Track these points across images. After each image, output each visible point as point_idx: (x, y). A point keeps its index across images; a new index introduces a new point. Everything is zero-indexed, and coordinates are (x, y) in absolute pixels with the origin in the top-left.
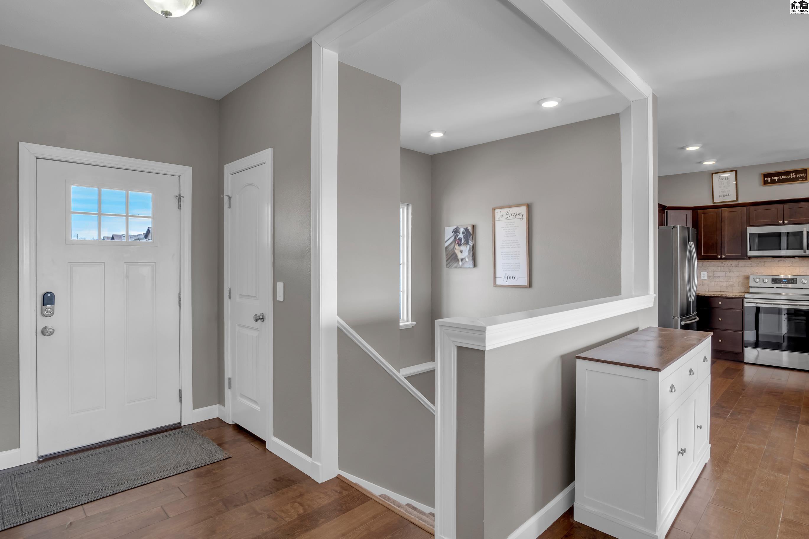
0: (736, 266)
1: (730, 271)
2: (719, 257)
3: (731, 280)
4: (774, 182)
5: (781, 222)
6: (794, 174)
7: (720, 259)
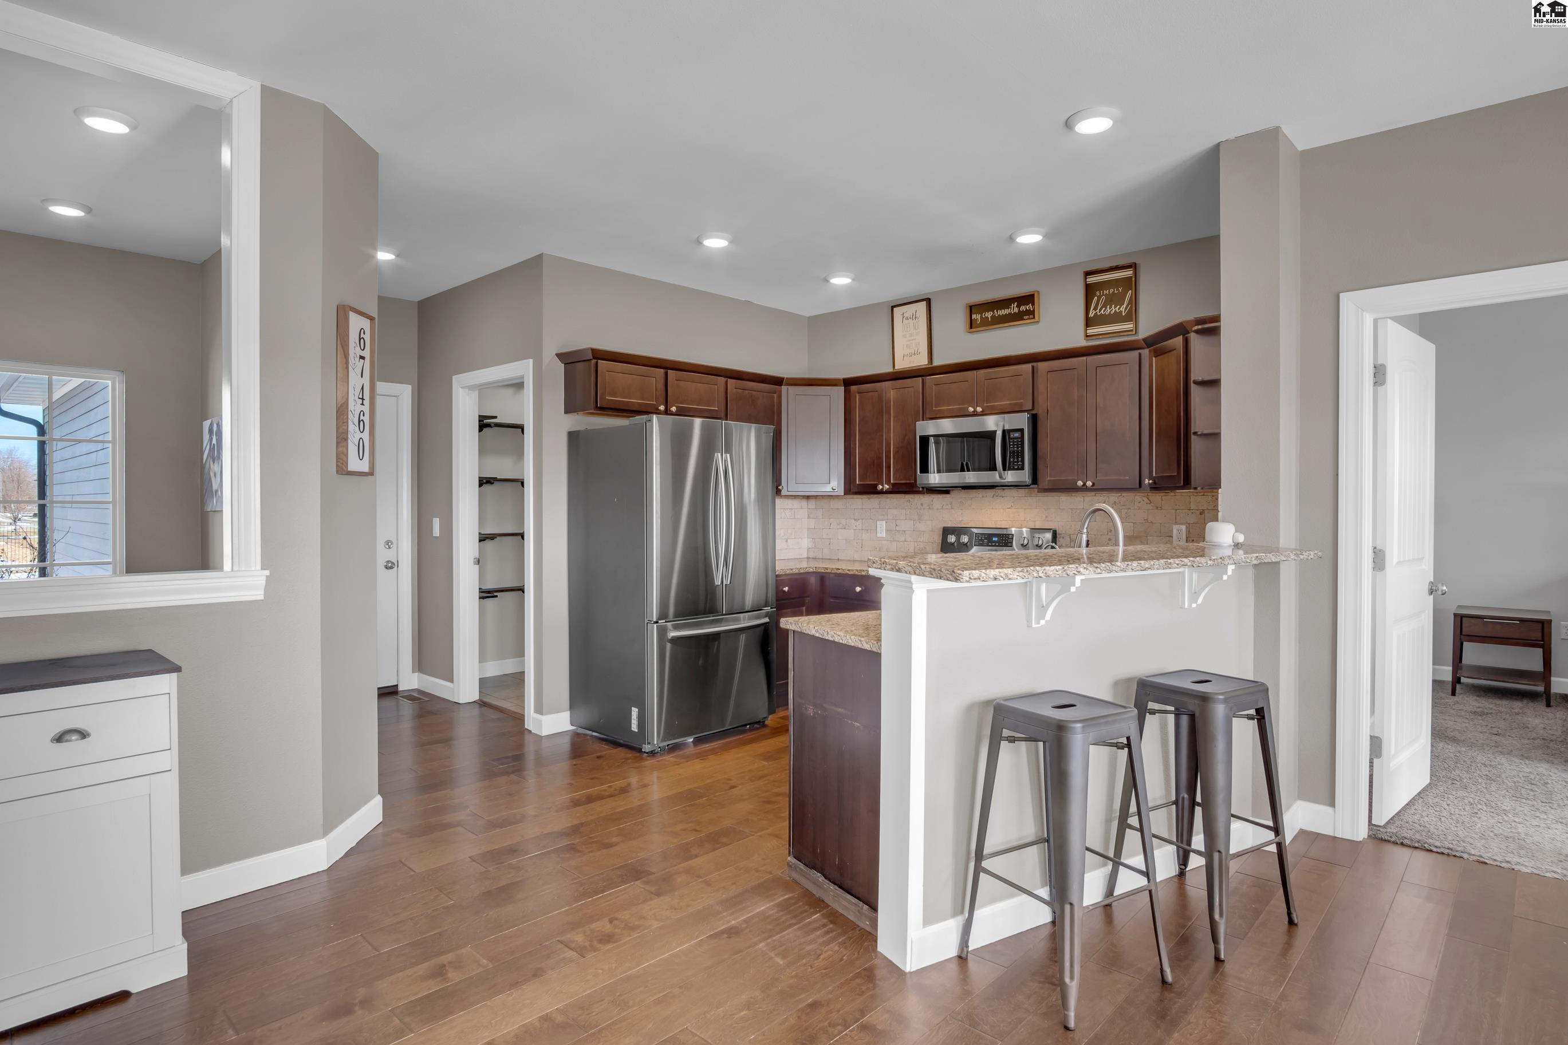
1: (920, 520)
2: (880, 487)
4: (986, 324)
5: (971, 409)
6: (1015, 306)
7: (887, 492)
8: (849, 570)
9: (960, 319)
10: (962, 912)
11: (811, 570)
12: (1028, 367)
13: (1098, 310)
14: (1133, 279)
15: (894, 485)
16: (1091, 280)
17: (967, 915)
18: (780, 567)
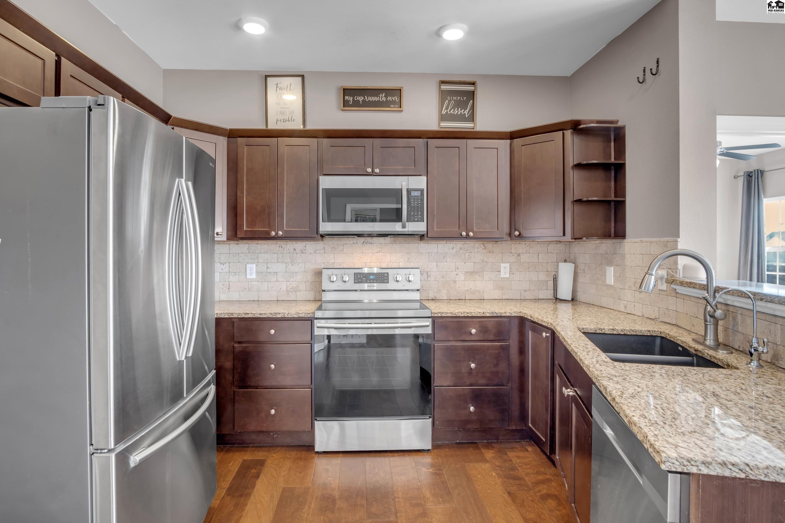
0: (303, 252)
1: (292, 263)
2: (273, 233)
3: (295, 278)
4: (356, 104)
5: (370, 169)
6: (383, 95)
7: (281, 238)
8: (260, 314)
9: (333, 97)
13: (449, 110)
14: (473, 93)
15: (285, 232)
16: (445, 87)
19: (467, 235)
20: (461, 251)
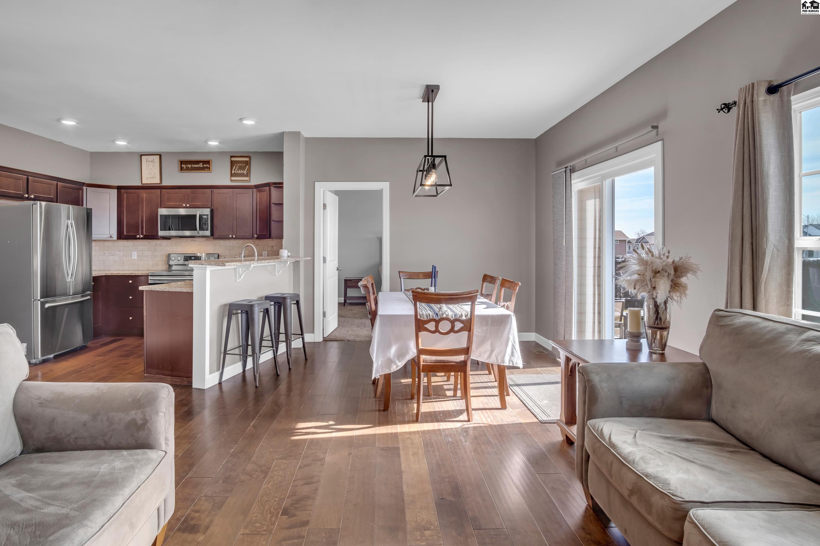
1: (155, 251)
2: (138, 236)
3: (156, 259)
4: (188, 169)
5: (184, 205)
6: (202, 164)
7: (142, 239)
8: (125, 274)
9: (176, 166)
10: (219, 370)
11: (103, 275)
12: (210, 190)
13: (235, 171)
14: (249, 162)
15: (145, 235)
16: (233, 159)
17: (221, 371)
18: (95, 274)
19: (232, 236)
20: (242, 245)
